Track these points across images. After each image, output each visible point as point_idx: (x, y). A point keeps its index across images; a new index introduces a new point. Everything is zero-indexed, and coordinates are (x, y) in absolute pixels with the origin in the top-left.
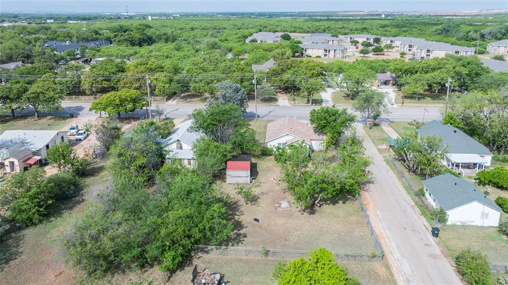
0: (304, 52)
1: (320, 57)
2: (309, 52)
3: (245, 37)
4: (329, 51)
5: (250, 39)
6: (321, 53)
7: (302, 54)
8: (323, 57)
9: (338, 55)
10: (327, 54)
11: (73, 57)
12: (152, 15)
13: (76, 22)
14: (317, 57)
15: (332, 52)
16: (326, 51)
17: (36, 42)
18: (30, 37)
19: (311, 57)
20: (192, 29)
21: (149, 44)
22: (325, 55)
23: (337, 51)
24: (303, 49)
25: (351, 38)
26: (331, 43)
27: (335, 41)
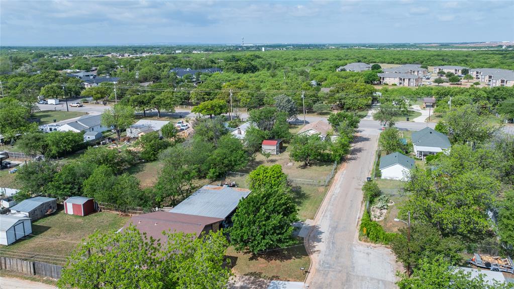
0: (382, 81)
1: (396, 85)
2: (387, 80)
3: (337, 67)
4: (404, 79)
5: (341, 68)
6: (397, 81)
7: (381, 82)
8: (398, 85)
9: (412, 84)
10: (402, 82)
11: (189, 80)
12: (265, 47)
14: (393, 85)
15: (407, 81)
16: (401, 79)
17: (164, 68)
18: (161, 65)
19: (388, 84)
20: (295, 59)
21: (253, 72)
22: (400, 83)
23: (412, 80)
24: (381, 78)
25: (440, 69)
26: (416, 73)
27: (420, 72)
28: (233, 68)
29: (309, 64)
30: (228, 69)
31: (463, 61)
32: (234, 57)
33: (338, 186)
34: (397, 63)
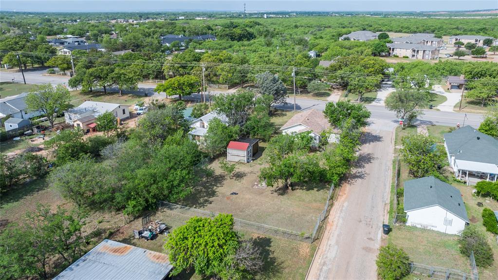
0: (391, 52)
1: (408, 57)
2: (397, 52)
3: (340, 35)
4: (418, 51)
5: (345, 36)
6: (409, 53)
7: (390, 53)
8: (410, 57)
9: (427, 56)
10: (416, 54)
11: (177, 48)
12: (267, 14)
13: (202, 19)
14: (404, 57)
15: (421, 53)
16: (414, 51)
17: (154, 34)
18: (150, 31)
19: (398, 57)
20: (296, 27)
21: (249, 40)
22: (413, 56)
23: (427, 52)
24: (390, 49)
25: (457, 39)
26: (429, 44)
27: (434, 42)
28: (227, 35)
29: (310, 32)
30: (221, 36)
31: (481, 30)
32: (232, 23)
33: (333, 241)
34: (405, 32)
